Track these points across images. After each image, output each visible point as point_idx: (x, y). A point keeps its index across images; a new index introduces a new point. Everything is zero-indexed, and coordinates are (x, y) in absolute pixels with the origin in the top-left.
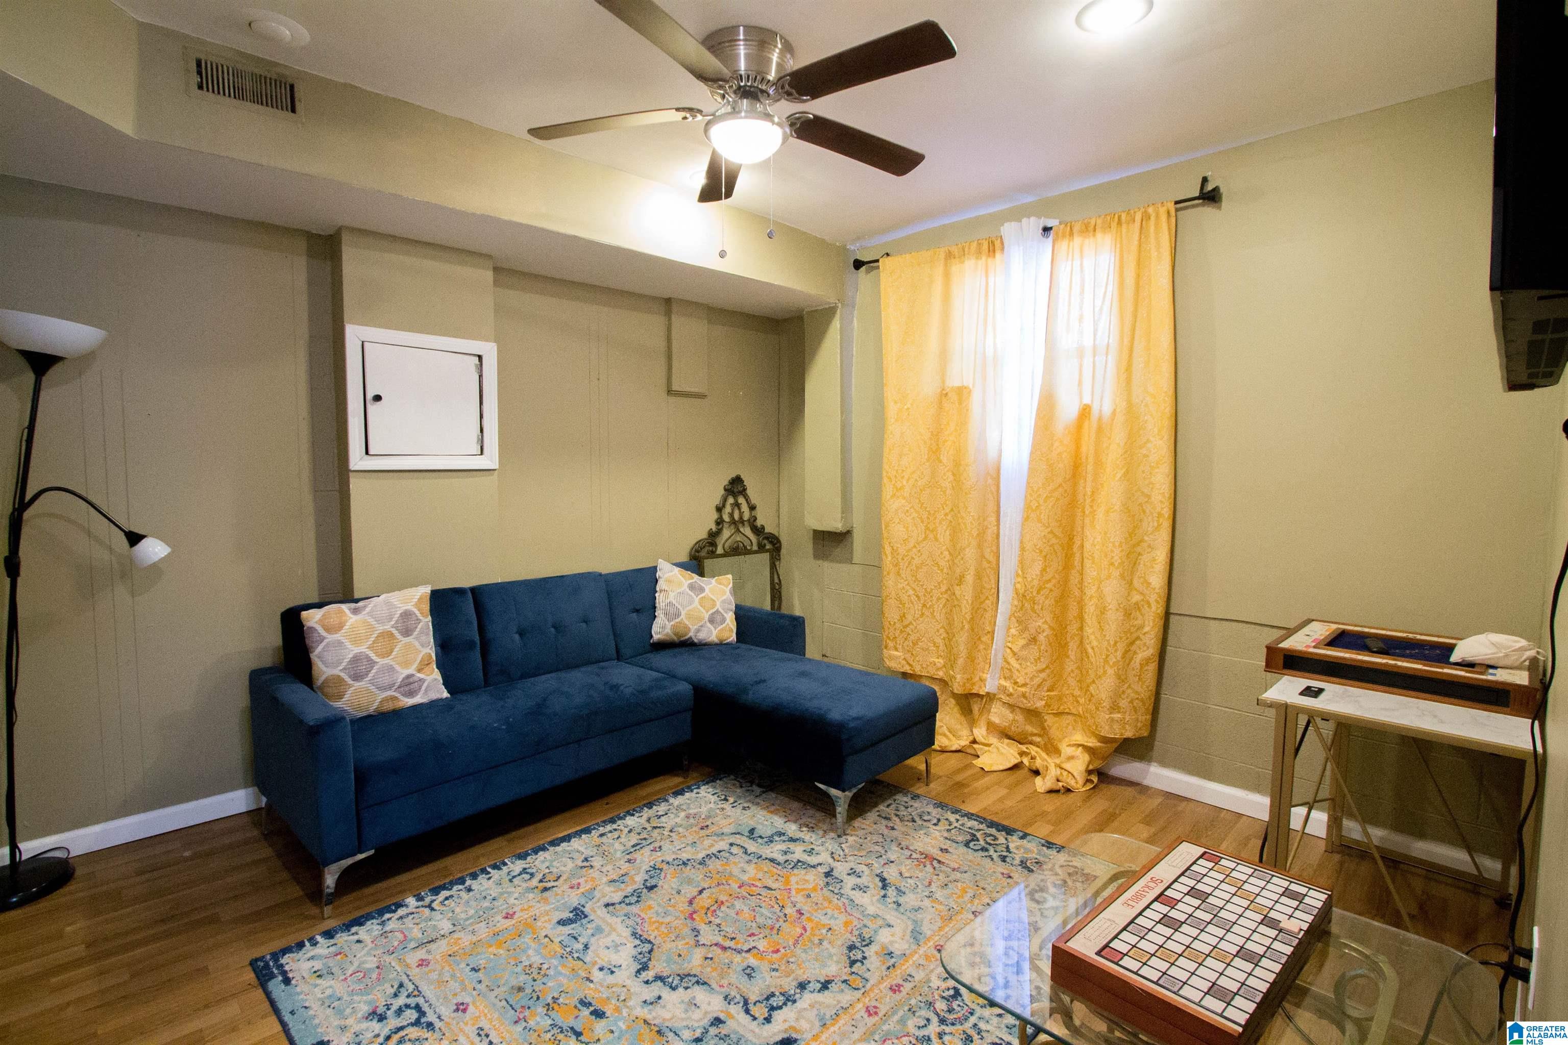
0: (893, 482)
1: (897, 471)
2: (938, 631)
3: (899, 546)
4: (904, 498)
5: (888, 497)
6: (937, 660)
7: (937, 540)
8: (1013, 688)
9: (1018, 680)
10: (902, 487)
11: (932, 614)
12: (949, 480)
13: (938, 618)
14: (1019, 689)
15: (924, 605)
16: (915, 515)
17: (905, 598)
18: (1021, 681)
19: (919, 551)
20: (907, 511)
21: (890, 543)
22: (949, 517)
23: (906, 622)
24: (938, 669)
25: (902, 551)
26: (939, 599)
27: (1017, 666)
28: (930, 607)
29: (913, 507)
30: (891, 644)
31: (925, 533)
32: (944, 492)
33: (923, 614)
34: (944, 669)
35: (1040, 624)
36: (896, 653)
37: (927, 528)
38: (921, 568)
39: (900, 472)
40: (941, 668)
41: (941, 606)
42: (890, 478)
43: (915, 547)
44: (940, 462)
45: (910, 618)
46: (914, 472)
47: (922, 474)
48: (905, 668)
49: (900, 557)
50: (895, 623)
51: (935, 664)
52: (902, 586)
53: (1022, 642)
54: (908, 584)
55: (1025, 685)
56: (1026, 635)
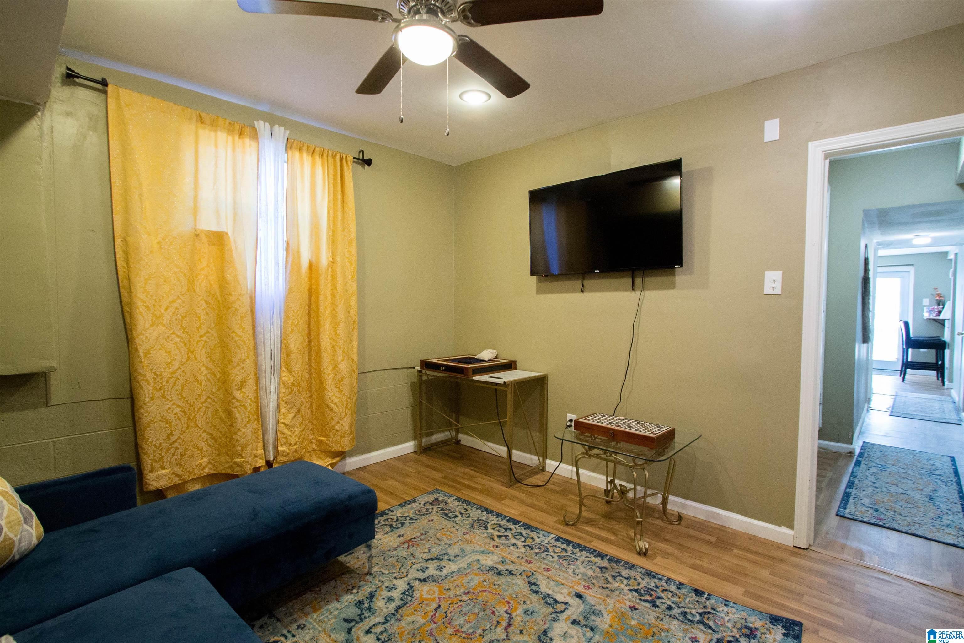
0: (152, 311)
1: (155, 300)
2: (200, 436)
3: (162, 370)
4: (164, 325)
5: (147, 326)
6: (202, 461)
7: (196, 359)
8: (288, 449)
9: (292, 442)
10: (162, 315)
11: (195, 423)
12: (203, 308)
13: (200, 425)
14: (293, 447)
15: (189, 418)
16: (177, 340)
17: (171, 417)
18: (293, 442)
19: (183, 371)
20: (168, 337)
21: (151, 370)
22: (204, 338)
23: (173, 439)
24: (204, 468)
25: (166, 375)
26: (200, 408)
27: (289, 433)
28: (193, 418)
29: (174, 333)
30: (157, 466)
31: (188, 354)
32: (199, 318)
33: (188, 426)
34: (210, 466)
35: (302, 399)
36: (164, 472)
37: (189, 349)
38: (186, 386)
39: (158, 301)
40: (207, 466)
41: (202, 414)
42: (148, 307)
43: (179, 368)
44: (195, 291)
45: (177, 433)
46: (174, 301)
47: (184, 302)
48: (174, 481)
49: (164, 380)
50: (161, 444)
51: (201, 465)
52: (168, 406)
53: (291, 416)
54: (174, 404)
55: (296, 444)
56: (294, 410)
